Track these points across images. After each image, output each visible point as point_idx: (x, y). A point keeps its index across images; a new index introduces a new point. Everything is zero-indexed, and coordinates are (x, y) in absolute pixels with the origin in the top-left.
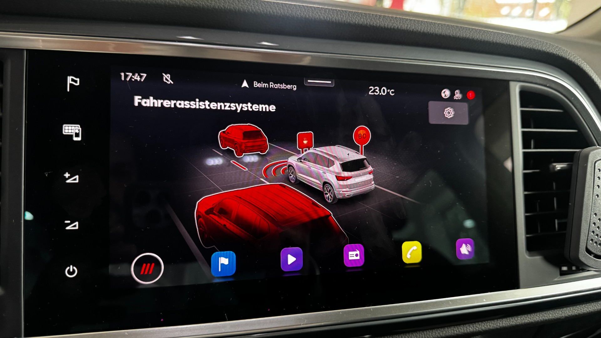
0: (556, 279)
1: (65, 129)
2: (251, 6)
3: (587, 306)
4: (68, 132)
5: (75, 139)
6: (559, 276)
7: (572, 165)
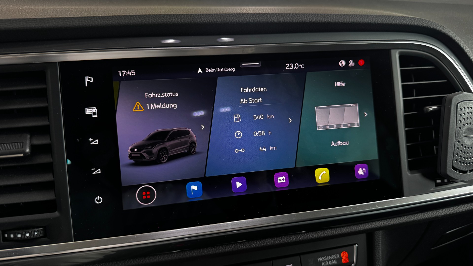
0: (432, 189)
1: (87, 111)
2: (199, 19)
3: (459, 207)
4: (89, 113)
5: (94, 116)
6: (435, 187)
7: (441, 106)
